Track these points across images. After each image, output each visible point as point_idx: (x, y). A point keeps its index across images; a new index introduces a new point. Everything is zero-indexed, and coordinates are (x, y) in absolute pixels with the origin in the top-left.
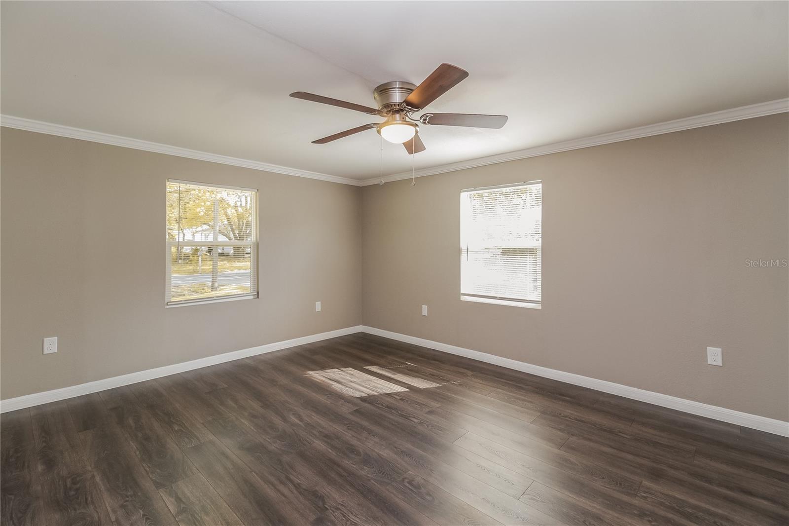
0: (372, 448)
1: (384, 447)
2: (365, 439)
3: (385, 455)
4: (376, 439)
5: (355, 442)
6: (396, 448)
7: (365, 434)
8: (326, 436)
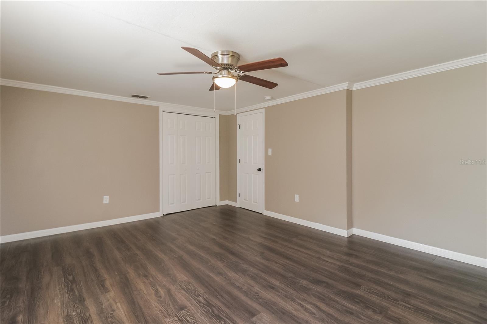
0: (240, 278)
1: (233, 278)
2: (245, 284)
3: (233, 274)
4: (237, 284)
5: (252, 283)
6: (226, 278)
7: (245, 288)
8: (273, 288)
